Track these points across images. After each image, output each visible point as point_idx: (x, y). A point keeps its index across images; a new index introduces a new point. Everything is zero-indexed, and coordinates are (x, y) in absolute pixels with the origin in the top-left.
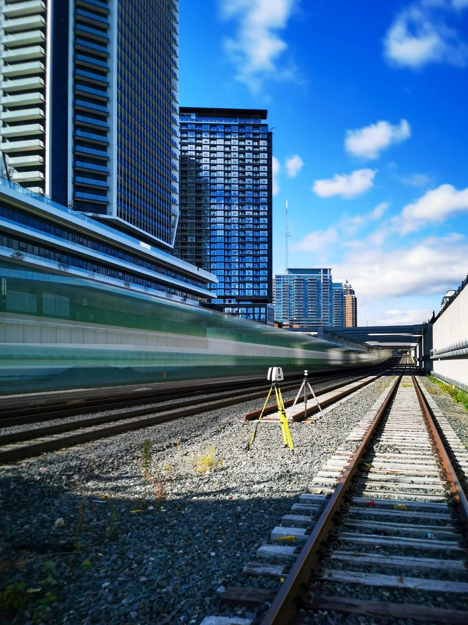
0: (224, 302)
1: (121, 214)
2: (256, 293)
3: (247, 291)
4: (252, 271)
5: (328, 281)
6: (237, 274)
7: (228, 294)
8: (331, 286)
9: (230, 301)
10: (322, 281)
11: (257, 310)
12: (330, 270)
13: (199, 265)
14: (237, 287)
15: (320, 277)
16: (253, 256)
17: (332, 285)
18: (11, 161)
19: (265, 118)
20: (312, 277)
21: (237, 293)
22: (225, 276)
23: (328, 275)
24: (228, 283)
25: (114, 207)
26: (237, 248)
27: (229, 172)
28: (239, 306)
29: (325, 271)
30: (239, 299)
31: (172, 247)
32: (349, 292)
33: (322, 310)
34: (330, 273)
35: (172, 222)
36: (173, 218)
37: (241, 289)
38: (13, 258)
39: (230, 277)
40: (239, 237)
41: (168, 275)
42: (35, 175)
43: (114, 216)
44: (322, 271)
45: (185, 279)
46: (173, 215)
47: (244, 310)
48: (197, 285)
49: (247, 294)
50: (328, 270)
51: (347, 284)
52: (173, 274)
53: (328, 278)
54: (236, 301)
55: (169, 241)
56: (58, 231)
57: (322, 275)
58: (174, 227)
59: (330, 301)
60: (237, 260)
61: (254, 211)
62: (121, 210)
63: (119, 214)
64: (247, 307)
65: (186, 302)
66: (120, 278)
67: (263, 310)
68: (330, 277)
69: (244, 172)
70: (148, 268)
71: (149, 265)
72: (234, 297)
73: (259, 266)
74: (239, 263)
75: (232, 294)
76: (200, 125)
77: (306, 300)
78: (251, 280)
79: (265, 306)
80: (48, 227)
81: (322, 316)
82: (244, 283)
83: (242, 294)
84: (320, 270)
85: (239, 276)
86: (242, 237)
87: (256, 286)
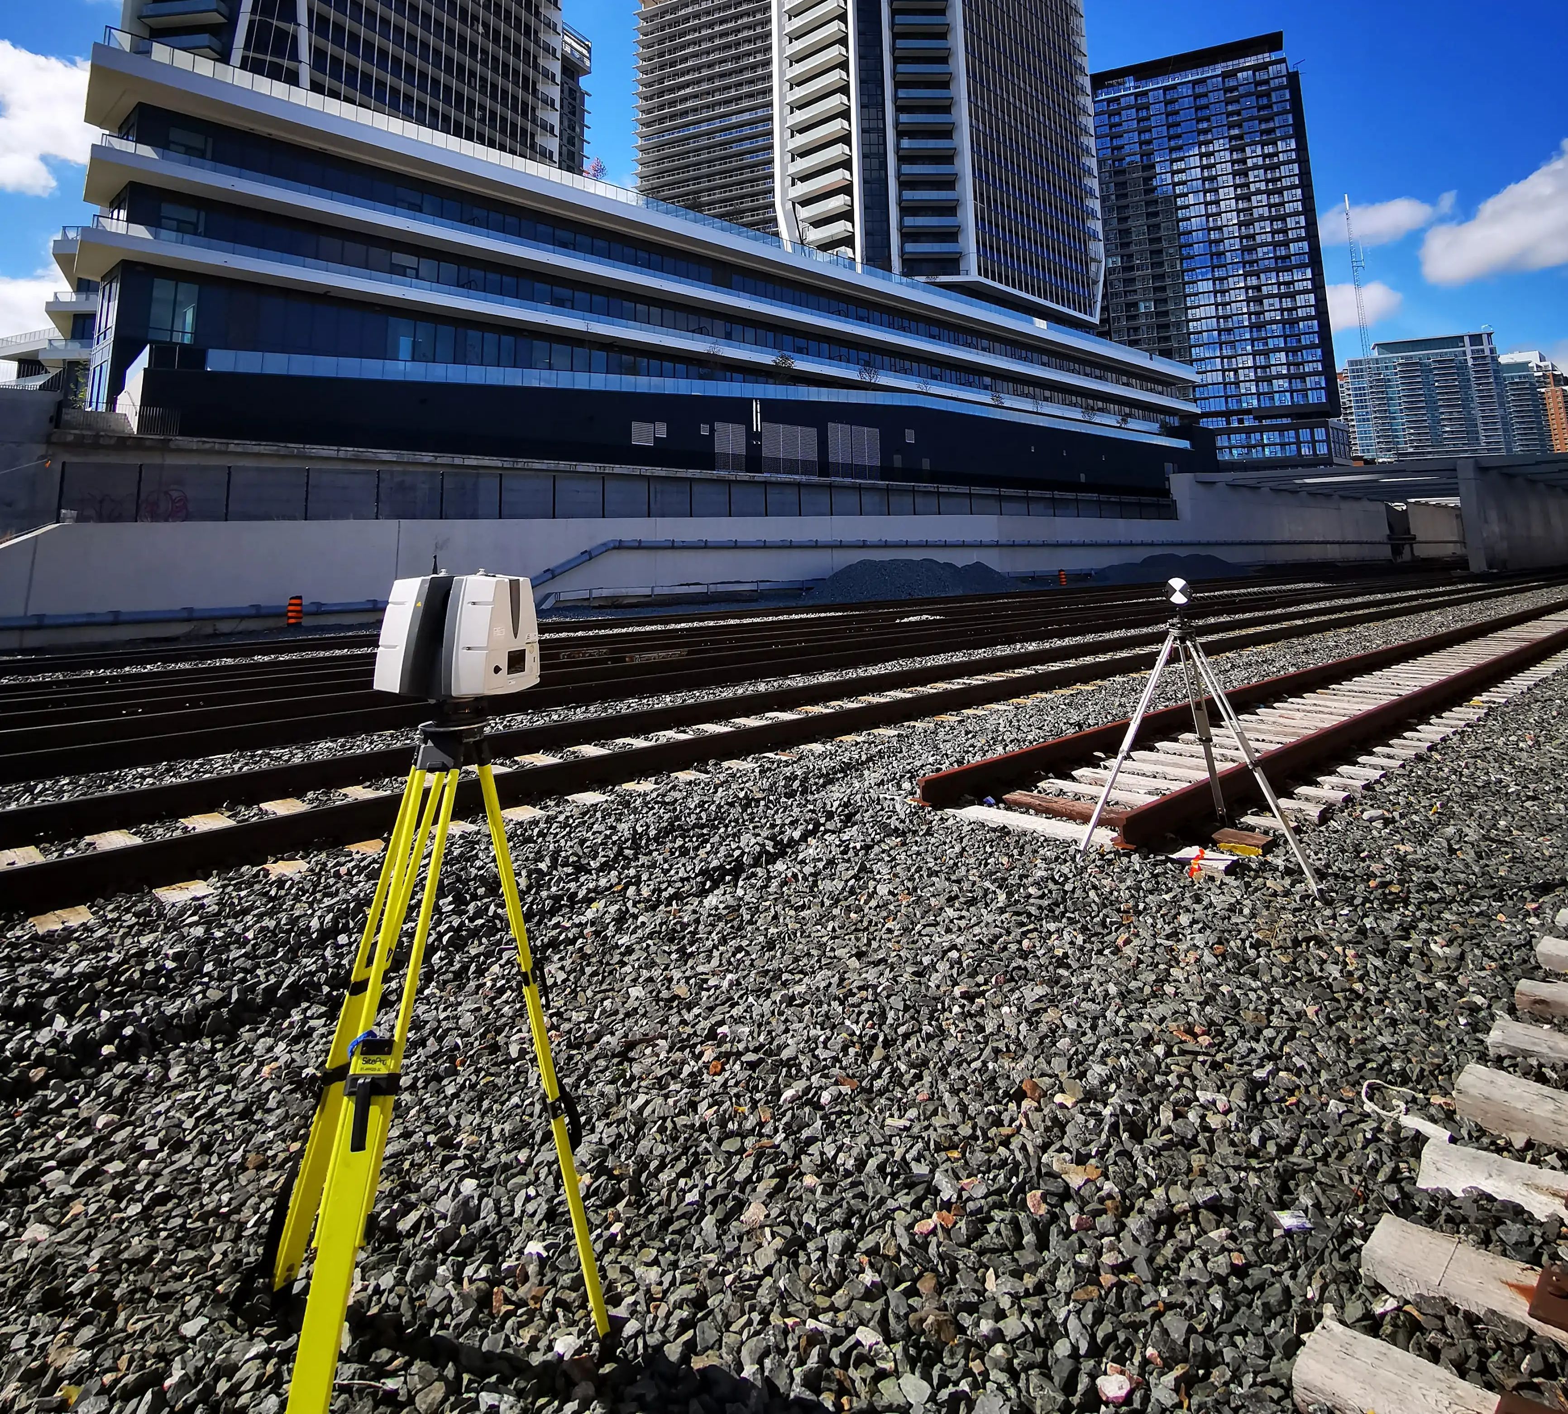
0: (1228, 423)
1: (986, 270)
2: (1298, 399)
3: (1277, 396)
4: (1283, 354)
5: (1489, 361)
6: (1250, 364)
7: (1233, 405)
8: (1496, 371)
9: (1241, 421)
10: (1470, 362)
11: (1305, 434)
12: (1489, 335)
13: (1167, 353)
14: (1254, 390)
15: (1464, 353)
16: (1283, 322)
17: (1499, 369)
18: (805, 213)
19: (1280, 48)
20: (1441, 355)
21: (1255, 403)
22: (1224, 371)
23: (1486, 347)
24: (1231, 383)
25: (972, 261)
26: (1245, 310)
27: (1210, 166)
28: (1261, 430)
29: (1476, 339)
30: (1259, 414)
31: (1096, 320)
32: (1551, 380)
33: (1481, 427)
34: (1490, 342)
35: (1091, 274)
36: (1093, 267)
37: (1264, 394)
38: (777, 366)
39: (1236, 371)
40: (1247, 288)
41: (1086, 375)
42: (839, 228)
43: (973, 276)
44: (1467, 340)
45: (1125, 379)
46: (1093, 260)
47: (1275, 437)
48: (1151, 391)
49: (1277, 404)
50: (1485, 337)
51: (1542, 364)
52: (1097, 372)
53: (1487, 353)
54: (1255, 418)
55: (1088, 309)
56: (862, 312)
57: (1468, 349)
58: (1095, 282)
59: (1502, 404)
60: (1248, 336)
61: (1273, 232)
62: (986, 264)
63: (983, 270)
64: (1281, 429)
65: (1129, 426)
66: (986, 388)
67: (1320, 434)
68: (1492, 351)
69: (1244, 161)
70: (1044, 364)
71: (1045, 359)
72: (1248, 412)
73: (1299, 341)
74: (1253, 340)
75: (1245, 405)
76: (1145, 94)
77: (1432, 406)
78: (1285, 372)
79: (1325, 425)
80: (842, 306)
81: (1483, 440)
82: (1269, 380)
83: (1266, 403)
84: (1461, 338)
85: (1255, 368)
86: (1253, 288)
87: (1297, 384)
